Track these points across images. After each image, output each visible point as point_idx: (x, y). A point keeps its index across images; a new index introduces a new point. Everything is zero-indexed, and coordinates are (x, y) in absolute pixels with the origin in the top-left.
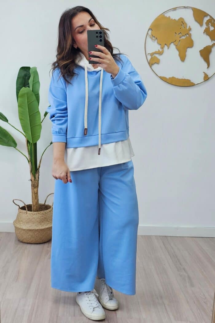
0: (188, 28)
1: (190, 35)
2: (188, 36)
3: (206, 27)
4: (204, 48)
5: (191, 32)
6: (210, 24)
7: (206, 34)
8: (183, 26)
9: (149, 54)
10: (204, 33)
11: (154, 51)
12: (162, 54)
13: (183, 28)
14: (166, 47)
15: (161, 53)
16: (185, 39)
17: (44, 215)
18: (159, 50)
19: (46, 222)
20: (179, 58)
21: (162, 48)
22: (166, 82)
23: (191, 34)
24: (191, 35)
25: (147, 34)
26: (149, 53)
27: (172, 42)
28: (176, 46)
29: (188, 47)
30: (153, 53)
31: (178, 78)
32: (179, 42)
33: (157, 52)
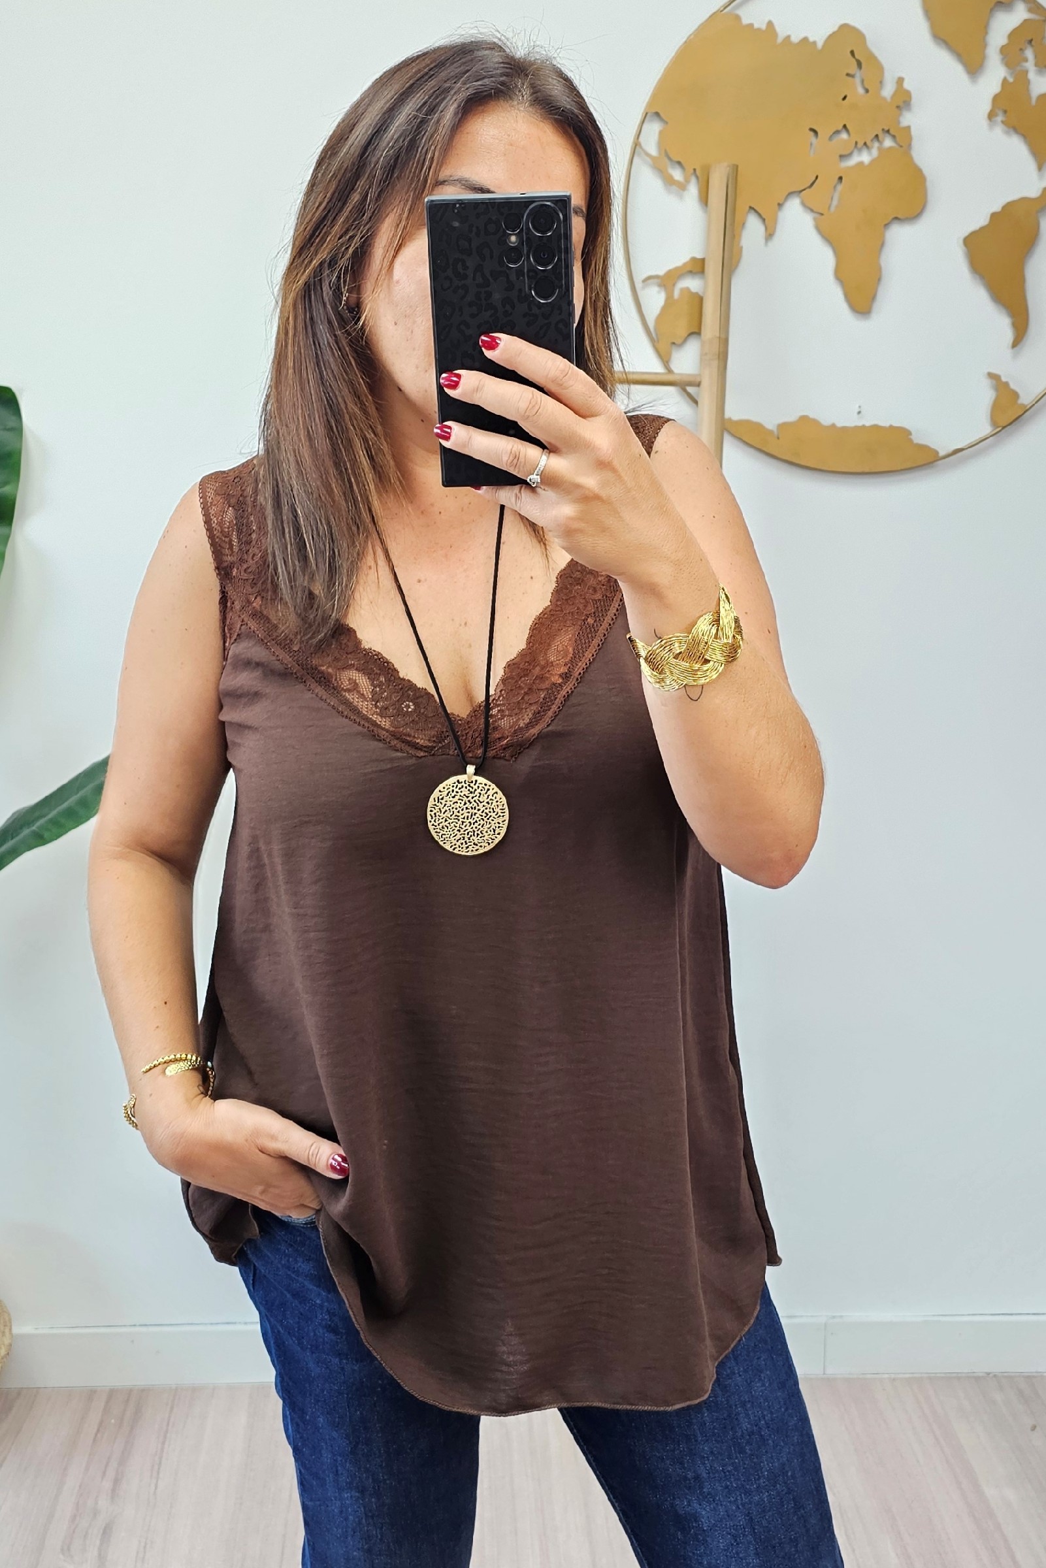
0: (888, 91)
1: (904, 139)
2: (888, 143)
3: (1005, 80)
4: (994, 216)
5: (907, 119)
6: (1029, 53)
7: (1002, 122)
8: (858, 80)
9: (645, 281)
10: (991, 116)
11: (677, 259)
13: (861, 91)
14: (754, 228)
16: (873, 162)
20: (837, 293)
23: (909, 128)
24: (910, 138)
25: (636, 147)
27: (791, 194)
28: (815, 219)
29: (895, 216)
30: (677, 269)
31: (833, 425)
32: (835, 187)
33: (702, 261)
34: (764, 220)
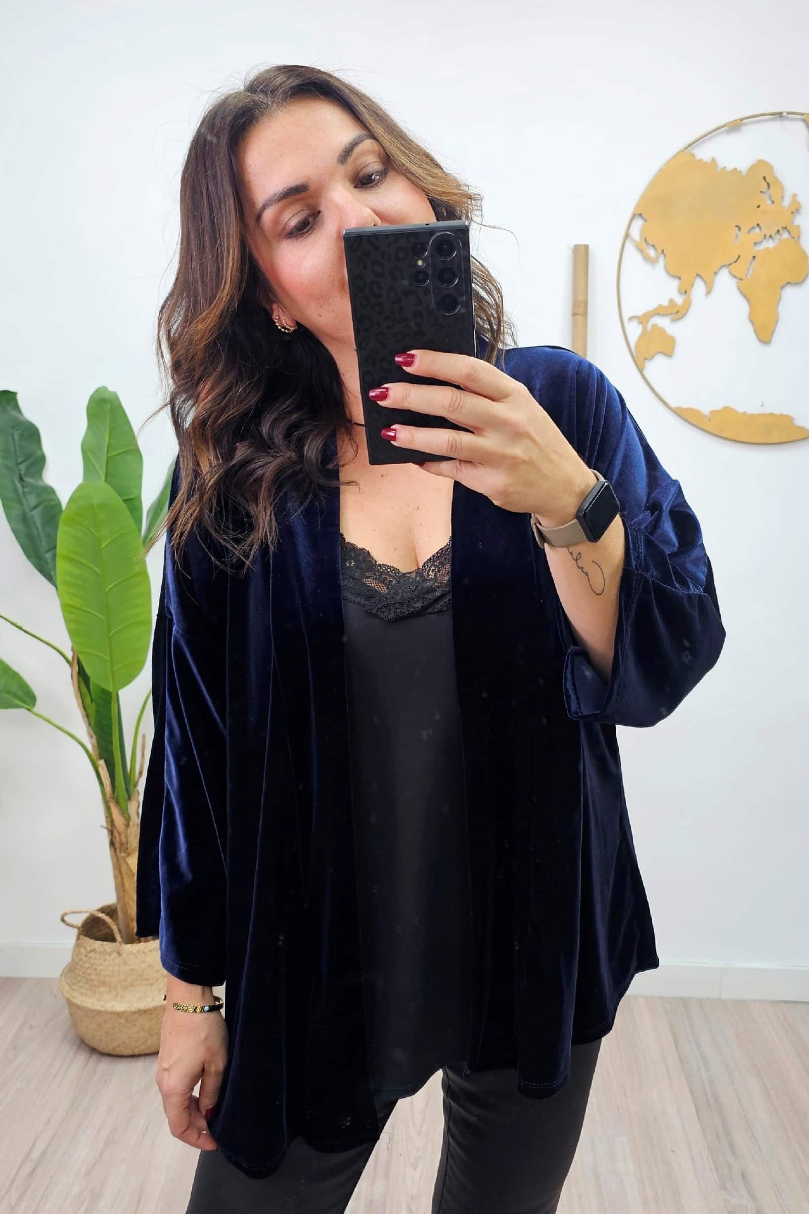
0: (787, 202)
1: (795, 235)
2: (786, 236)
5: (796, 223)
8: (767, 195)
9: (631, 319)
11: (651, 307)
12: (686, 314)
13: (769, 202)
14: (699, 287)
15: (678, 313)
16: (775, 248)
18: (671, 302)
20: (750, 330)
21: (685, 291)
23: (798, 228)
24: (800, 233)
25: (627, 236)
27: (723, 266)
28: (738, 283)
29: (788, 281)
30: (648, 313)
31: (745, 413)
32: (751, 263)
33: (665, 307)
34: (705, 282)
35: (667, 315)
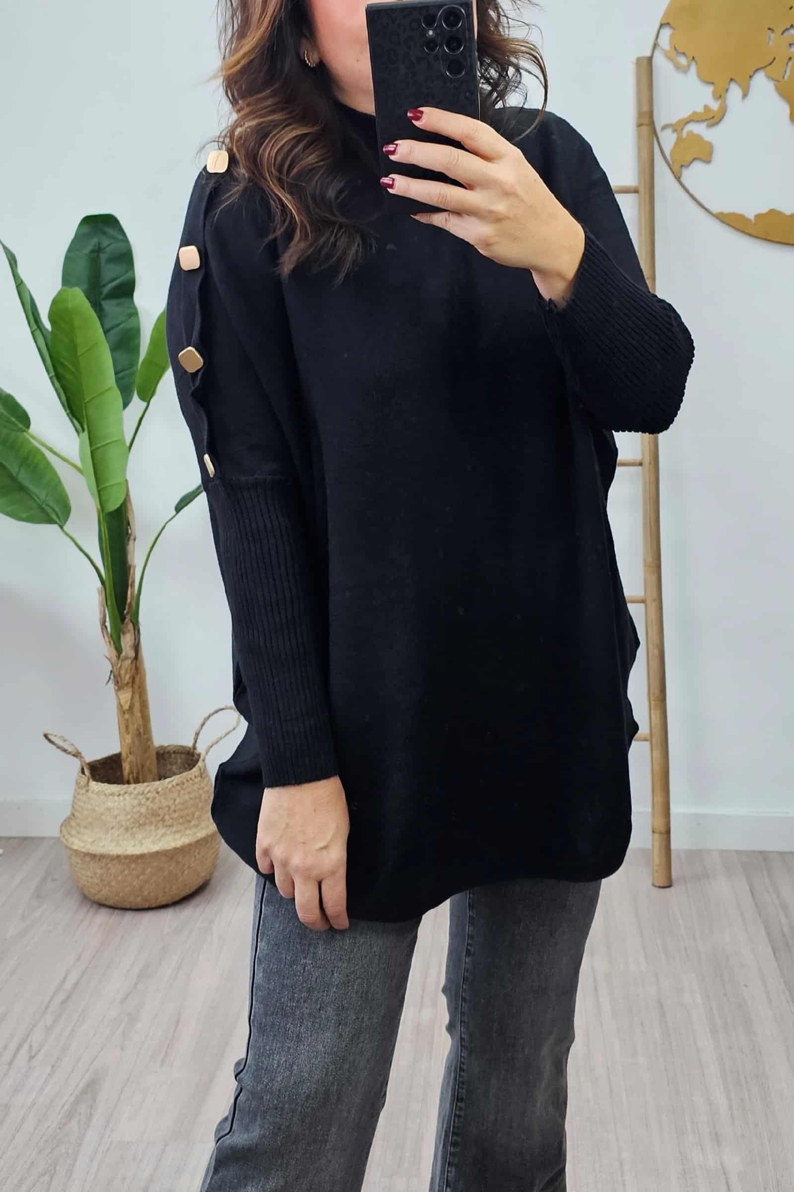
9: (664, 128)
11: (685, 114)
12: (720, 120)
14: (735, 92)
15: (713, 119)
17: (148, 799)
18: (706, 107)
19: (158, 828)
21: (720, 96)
22: (743, 232)
25: (656, 44)
26: (663, 123)
27: (758, 69)
28: (775, 85)
30: (683, 120)
32: (787, 65)
33: (700, 113)
34: (740, 86)
35: (703, 121)
